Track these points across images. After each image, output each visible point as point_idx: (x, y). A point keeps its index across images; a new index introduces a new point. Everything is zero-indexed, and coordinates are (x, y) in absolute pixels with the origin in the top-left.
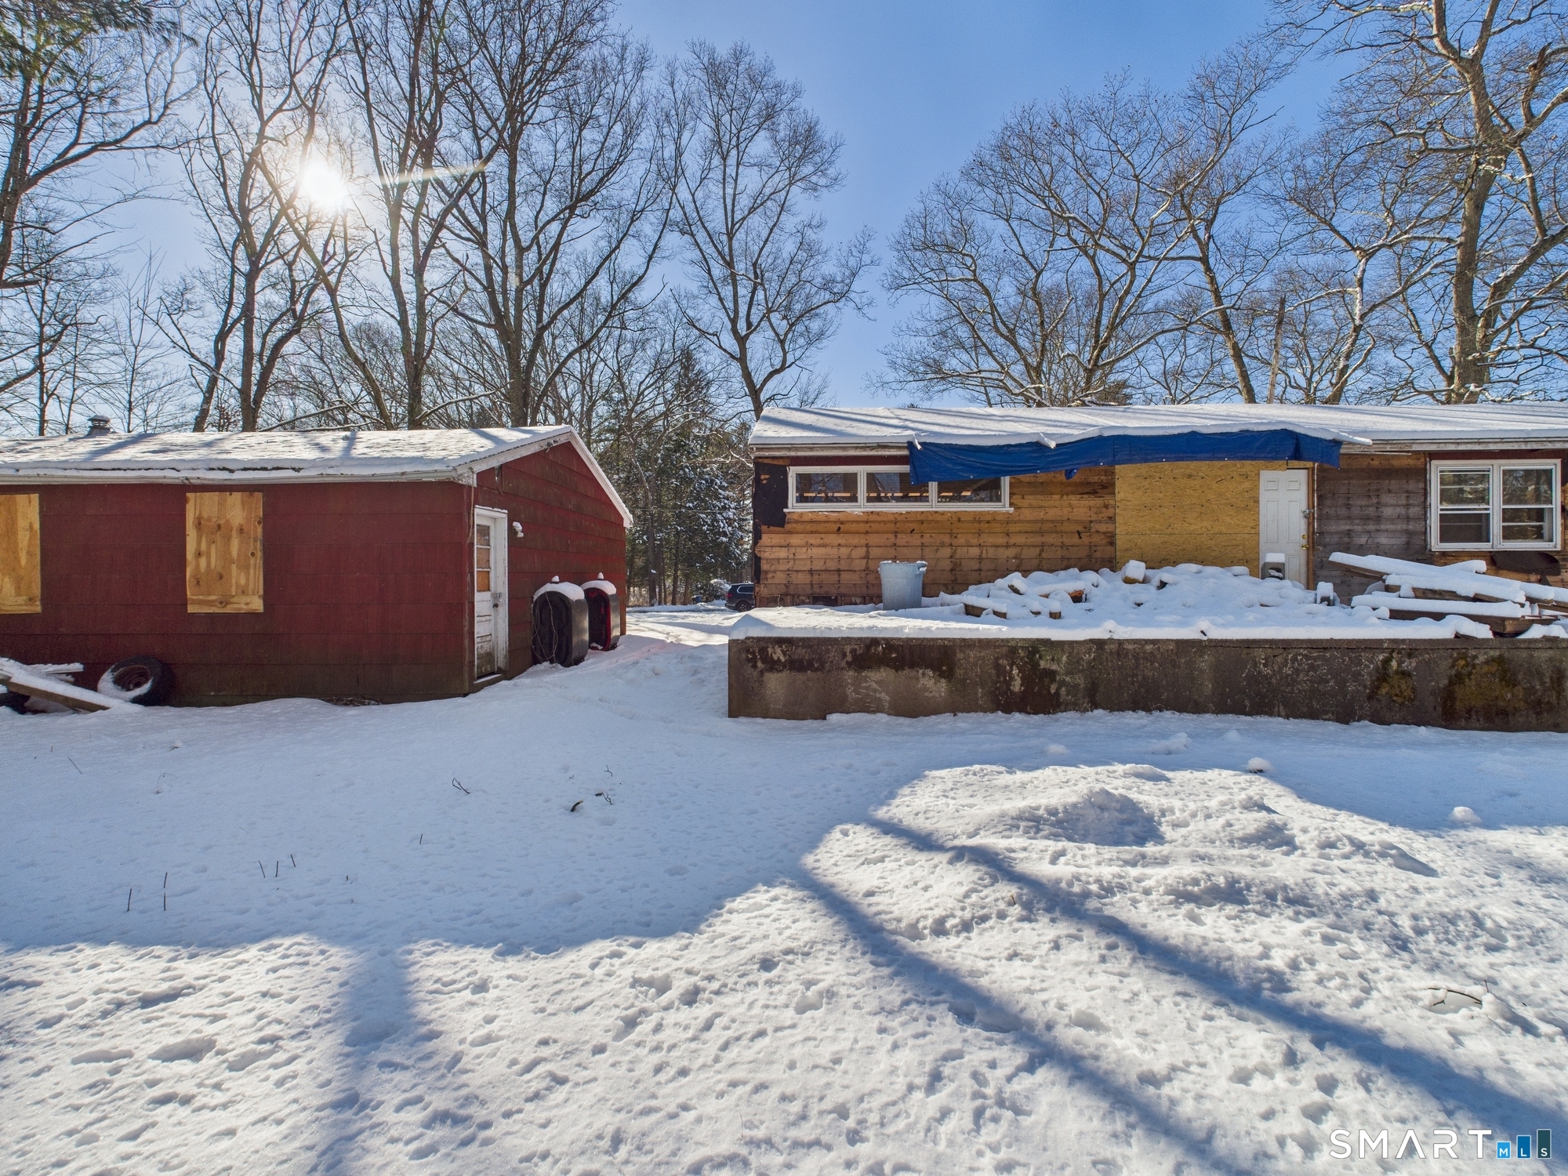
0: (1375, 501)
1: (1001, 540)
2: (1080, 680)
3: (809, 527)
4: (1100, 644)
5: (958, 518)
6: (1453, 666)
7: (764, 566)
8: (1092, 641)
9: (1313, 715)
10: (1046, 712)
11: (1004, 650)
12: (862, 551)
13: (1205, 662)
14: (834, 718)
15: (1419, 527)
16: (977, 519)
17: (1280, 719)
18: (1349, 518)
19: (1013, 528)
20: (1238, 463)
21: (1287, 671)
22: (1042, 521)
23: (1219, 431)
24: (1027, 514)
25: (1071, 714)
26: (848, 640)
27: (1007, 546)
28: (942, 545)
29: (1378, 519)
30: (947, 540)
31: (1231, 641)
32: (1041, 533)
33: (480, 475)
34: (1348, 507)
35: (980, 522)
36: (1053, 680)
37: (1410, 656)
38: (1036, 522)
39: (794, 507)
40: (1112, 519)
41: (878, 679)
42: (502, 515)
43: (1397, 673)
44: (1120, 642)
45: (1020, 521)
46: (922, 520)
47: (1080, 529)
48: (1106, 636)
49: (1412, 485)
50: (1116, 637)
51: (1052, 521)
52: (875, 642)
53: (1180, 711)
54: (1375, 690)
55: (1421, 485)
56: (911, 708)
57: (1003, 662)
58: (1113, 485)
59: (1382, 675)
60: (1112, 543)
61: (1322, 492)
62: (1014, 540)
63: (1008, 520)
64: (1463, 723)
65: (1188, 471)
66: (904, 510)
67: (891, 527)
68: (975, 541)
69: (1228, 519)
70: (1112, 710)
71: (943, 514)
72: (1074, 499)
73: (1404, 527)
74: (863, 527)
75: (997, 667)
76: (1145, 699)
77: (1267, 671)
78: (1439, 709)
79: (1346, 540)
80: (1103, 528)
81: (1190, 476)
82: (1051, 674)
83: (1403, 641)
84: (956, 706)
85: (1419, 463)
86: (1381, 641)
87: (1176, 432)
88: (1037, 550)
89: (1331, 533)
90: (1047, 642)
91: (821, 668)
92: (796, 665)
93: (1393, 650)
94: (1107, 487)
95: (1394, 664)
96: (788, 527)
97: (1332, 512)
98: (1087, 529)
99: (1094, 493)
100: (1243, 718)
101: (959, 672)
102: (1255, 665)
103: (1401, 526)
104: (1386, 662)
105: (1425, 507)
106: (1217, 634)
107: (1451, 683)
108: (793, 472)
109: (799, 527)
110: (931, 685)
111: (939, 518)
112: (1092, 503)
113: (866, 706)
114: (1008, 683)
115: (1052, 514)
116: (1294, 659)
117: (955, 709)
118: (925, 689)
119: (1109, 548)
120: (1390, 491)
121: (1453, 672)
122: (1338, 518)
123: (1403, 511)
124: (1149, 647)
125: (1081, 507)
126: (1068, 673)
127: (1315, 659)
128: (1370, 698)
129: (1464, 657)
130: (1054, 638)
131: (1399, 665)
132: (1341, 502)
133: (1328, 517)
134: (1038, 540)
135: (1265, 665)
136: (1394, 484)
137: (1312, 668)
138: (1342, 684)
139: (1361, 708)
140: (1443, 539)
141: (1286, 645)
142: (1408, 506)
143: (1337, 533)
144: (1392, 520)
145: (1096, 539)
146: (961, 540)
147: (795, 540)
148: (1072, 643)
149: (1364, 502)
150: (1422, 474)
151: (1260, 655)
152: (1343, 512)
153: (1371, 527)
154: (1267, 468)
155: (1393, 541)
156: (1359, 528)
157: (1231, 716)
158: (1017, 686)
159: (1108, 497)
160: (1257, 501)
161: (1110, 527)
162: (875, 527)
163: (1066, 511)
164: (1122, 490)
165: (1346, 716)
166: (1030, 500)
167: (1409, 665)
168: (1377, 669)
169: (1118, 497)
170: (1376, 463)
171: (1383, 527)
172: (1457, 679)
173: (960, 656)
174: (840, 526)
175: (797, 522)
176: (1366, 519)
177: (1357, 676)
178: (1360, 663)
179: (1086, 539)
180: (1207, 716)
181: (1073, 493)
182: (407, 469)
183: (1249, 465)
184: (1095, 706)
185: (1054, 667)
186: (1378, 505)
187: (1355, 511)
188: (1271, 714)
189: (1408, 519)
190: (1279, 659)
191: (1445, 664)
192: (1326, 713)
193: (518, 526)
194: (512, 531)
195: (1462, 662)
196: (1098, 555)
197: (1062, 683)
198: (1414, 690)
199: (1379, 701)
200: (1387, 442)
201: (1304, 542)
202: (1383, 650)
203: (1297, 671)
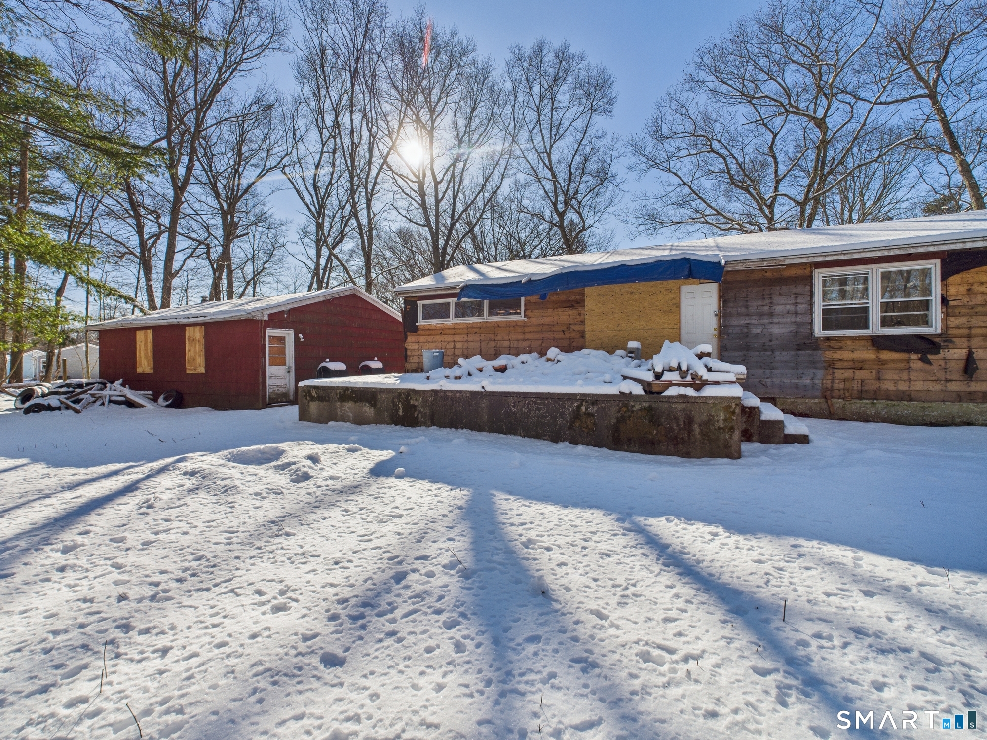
0: (768, 301)
1: (521, 337)
2: (427, 410)
3: (428, 332)
4: (435, 392)
5: (498, 325)
6: (619, 412)
7: (409, 353)
8: (433, 391)
9: (538, 436)
10: (413, 426)
11: (396, 394)
12: (452, 345)
13: (484, 404)
14: (331, 423)
15: (807, 319)
16: (508, 325)
17: (520, 438)
18: (748, 315)
19: (526, 329)
20: (665, 282)
21: (525, 410)
22: (543, 325)
23: (639, 263)
24: (534, 321)
25: (423, 428)
26: (338, 387)
27: (524, 340)
28: (490, 340)
29: (771, 315)
30: (493, 337)
31: (496, 392)
32: (542, 332)
33: (269, 315)
34: (747, 307)
35: (509, 326)
36: (416, 410)
37: (593, 404)
38: (539, 325)
39: (421, 322)
40: (583, 322)
41: (349, 407)
42: (291, 332)
43: (585, 414)
44: (445, 391)
45: (531, 325)
46: (481, 327)
47: (565, 328)
48: (439, 388)
49: (800, 289)
50: (443, 389)
51: (548, 325)
52: (347, 388)
53: (472, 430)
54: (572, 423)
55: (808, 288)
56: (360, 421)
57: (396, 400)
58: (583, 301)
59: (577, 415)
60: (583, 337)
61: (725, 299)
62: (526, 337)
63: (524, 325)
64: (626, 447)
65: (631, 290)
66: (471, 322)
67: (465, 330)
68: (506, 338)
69: (658, 319)
70: (441, 427)
71: (490, 323)
72: (560, 311)
73: (793, 320)
74: (452, 332)
75: (393, 402)
76: (455, 424)
77: (514, 410)
78: (611, 438)
79: (745, 330)
80: (577, 328)
81: (632, 293)
82: (415, 407)
83: (589, 395)
84: (378, 420)
85: (807, 272)
86: (575, 395)
87: (609, 266)
88: (540, 342)
89: (734, 326)
90: (413, 391)
91: (328, 401)
92: (320, 399)
93: (583, 400)
94: (578, 303)
95: (583, 408)
96: (419, 332)
97: (734, 311)
98: (568, 328)
99: (572, 306)
100: (502, 435)
101: (378, 404)
102: (509, 406)
103: (790, 319)
104: (579, 407)
105: (811, 305)
106: (490, 388)
107: (618, 422)
108: (420, 303)
109: (424, 333)
110: (368, 410)
111: (488, 325)
112: (571, 313)
113: (344, 419)
114: (397, 411)
115: (548, 320)
116: (529, 404)
117: (376, 422)
118: (365, 412)
119: (581, 340)
120: (780, 294)
121: (620, 415)
122: (739, 315)
123: (792, 308)
124: (458, 395)
125: (565, 316)
126: (422, 407)
127: (540, 404)
128: (570, 428)
129: (626, 406)
130: (417, 388)
131: (586, 409)
132: (741, 304)
133: (731, 315)
134: (540, 336)
135: (514, 406)
136: (785, 289)
137: (538, 409)
138: (554, 419)
139: (565, 434)
140: (826, 326)
141: (525, 395)
142: (796, 304)
143: (738, 326)
144: (782, 315)
145: (573, 335)
146: (499, 337)
147: (422, 339)
148: (424, 391)
149: (760, 303)
150: (809, 280)
151: (511, 400)
152: (743, 310)
153: (765, 321)
154: (685, 284)
155: (783, 330)
156: (755, 322)
157: (495, 434)
158: (401, 413)
159: (580, 309)
160: (678, 306)
161: (581, 327)
162: (459, 331)
163: (556, 318)
164: (589, 304)
165: (556, 438)
166: (537, 313)
167: (592, 409)
168: (573, 410)
169: (587, 308)
170: (769, 274)
171: (776, 320)
172: (621, 420)
173: (379, 396)
174: (442, 331)
175: (423, 330)
176: (761, 315)
177: (562, 415)
178: (564, 408)
179: (567, 335)
180: (484, 433)
181: (560, 307)
182: (234, 314)
183: (671, 283)
184: (434, 424)
185: (416, 404)
186: (771, 305)
187: (752, 310)
188: (516, 434)
189: (796, 313)
190: (521, 404)
191: (614, 410)
192: (545, 435)
193: (301, 336)
194: (297, 339)
195: (624, 409)
196: (574, 344)
197: (420, 412)
198: (595, 424)
199: (575, 430)
200: (763, 260)
201: (716, 333)
202: (577, 400)
203: (530, 411)
